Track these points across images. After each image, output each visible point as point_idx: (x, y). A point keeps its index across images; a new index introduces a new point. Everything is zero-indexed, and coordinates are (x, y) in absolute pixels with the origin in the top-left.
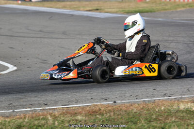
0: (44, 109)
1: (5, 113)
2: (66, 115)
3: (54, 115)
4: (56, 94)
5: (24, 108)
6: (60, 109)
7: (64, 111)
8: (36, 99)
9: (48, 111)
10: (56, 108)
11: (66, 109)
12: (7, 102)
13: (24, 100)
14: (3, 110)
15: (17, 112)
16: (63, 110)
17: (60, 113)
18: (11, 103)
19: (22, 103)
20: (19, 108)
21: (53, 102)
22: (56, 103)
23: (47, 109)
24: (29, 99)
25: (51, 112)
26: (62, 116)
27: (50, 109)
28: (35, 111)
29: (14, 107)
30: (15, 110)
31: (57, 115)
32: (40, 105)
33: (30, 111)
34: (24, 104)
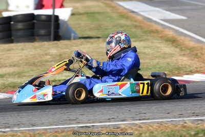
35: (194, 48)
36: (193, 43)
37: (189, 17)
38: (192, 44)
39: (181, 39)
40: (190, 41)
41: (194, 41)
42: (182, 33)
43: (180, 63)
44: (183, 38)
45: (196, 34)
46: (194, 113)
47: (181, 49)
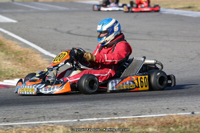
0: (112, 120)
1: (68, 122)
2: (136, 126)
3: (123, 126)
4: (129, 103)
5: (90, 118)
6: (130, 119)
7: (135, 122)
8: (106, 107)
9: (117, 121)
10: (126, 119)
11: (137, 119)
12: (73, 110)
13: (92, 108)
14: (66, 119)
15: (82, 122)
16: (134, 120)
17: (130, 124)
18: (78, 111)
19: (89, 112)
20: (85, 117)
21: (124, 111)
22: (127, 112)
23: (116, 119)
24: (98, 107)
25: (120, 122)
26: (131, 127)
27: (119, 119)
28: (103, 121)
29: (80, 116)
30: (81, 120)
31: (126, 127)
32: (109, 115)
33: (97, 121)
34: (92, 112)
35: (19, 52)
36: (20, 47)
37: (19, 21)
38: (18, 48)
39: (8, 43)
40: (16, 45)
41: (20, 45)
42: (10, 36)
43: (3, 68)
44: (9, 42)
45: (23, 38)
46: (5, 119)
47: (7, 54)
